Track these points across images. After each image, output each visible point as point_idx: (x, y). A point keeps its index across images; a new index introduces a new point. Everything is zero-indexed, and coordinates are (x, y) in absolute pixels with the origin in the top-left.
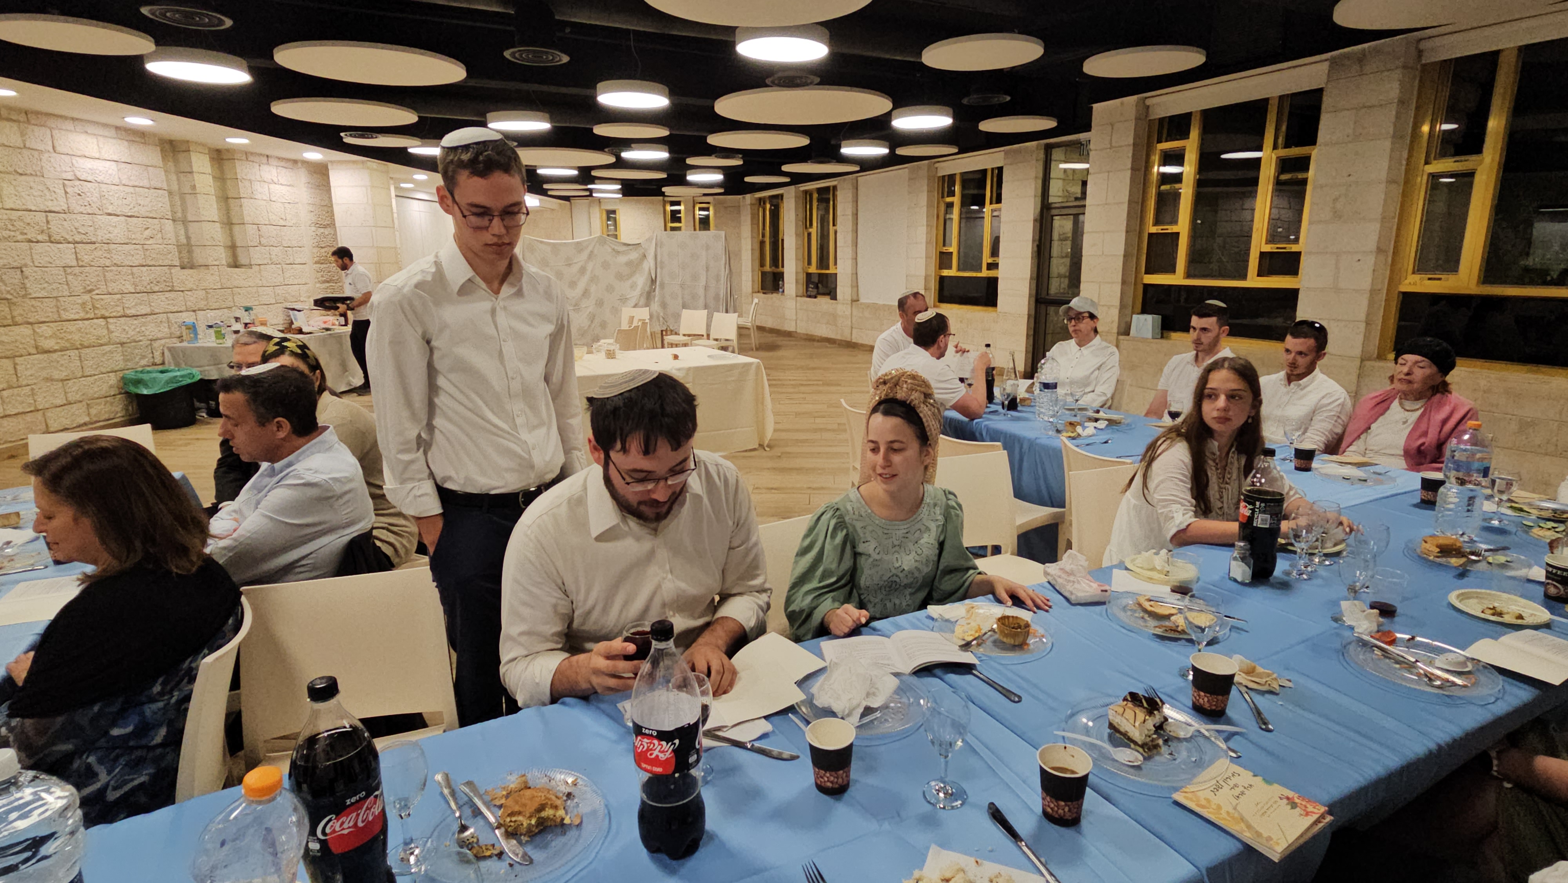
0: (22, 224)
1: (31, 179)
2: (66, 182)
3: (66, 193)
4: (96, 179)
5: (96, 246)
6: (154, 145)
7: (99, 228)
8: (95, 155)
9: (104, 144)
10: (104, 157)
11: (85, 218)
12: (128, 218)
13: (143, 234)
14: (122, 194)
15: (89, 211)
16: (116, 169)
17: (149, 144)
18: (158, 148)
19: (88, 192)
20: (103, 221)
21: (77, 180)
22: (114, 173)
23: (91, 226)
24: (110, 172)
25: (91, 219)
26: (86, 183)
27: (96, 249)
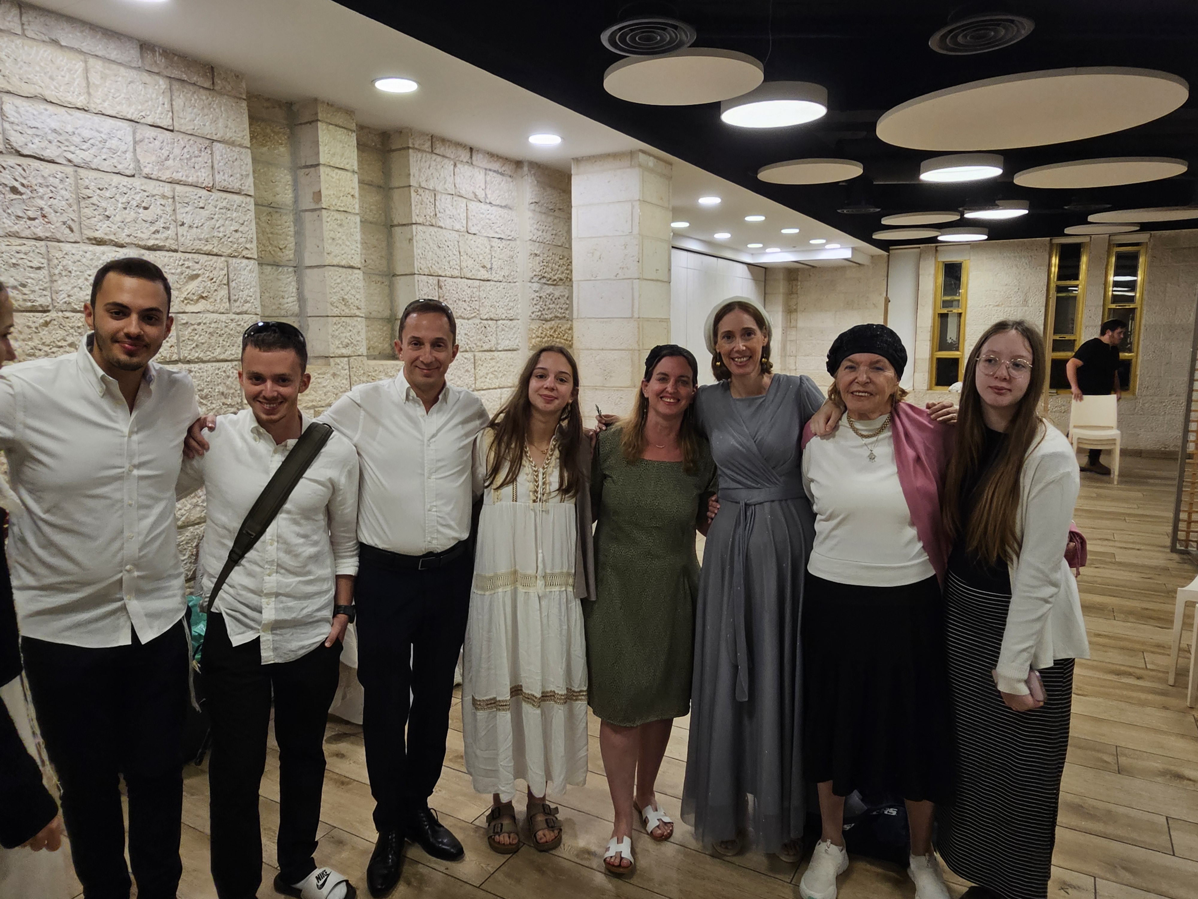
4: (70, 156)
5: (47, 317)
6: (235, 97)
7: (64, 273)
8: (73, 101)
9: (104, 77)
10: (99, 108)
11: (23, 249)
12: (147, 252)
13: (183, 290)
14: (138, 197)
15: (40, 232)
16: (131, 138)
17: (221, 94)
18: (244, 104)
19: (41, 185)
20: (77, 257)
21: (11, 153)
22: (123, 148)
23: (39, 268)
24: (113, 143)
25: (43, 250)
26: (36, 164)
27: (46, 324)
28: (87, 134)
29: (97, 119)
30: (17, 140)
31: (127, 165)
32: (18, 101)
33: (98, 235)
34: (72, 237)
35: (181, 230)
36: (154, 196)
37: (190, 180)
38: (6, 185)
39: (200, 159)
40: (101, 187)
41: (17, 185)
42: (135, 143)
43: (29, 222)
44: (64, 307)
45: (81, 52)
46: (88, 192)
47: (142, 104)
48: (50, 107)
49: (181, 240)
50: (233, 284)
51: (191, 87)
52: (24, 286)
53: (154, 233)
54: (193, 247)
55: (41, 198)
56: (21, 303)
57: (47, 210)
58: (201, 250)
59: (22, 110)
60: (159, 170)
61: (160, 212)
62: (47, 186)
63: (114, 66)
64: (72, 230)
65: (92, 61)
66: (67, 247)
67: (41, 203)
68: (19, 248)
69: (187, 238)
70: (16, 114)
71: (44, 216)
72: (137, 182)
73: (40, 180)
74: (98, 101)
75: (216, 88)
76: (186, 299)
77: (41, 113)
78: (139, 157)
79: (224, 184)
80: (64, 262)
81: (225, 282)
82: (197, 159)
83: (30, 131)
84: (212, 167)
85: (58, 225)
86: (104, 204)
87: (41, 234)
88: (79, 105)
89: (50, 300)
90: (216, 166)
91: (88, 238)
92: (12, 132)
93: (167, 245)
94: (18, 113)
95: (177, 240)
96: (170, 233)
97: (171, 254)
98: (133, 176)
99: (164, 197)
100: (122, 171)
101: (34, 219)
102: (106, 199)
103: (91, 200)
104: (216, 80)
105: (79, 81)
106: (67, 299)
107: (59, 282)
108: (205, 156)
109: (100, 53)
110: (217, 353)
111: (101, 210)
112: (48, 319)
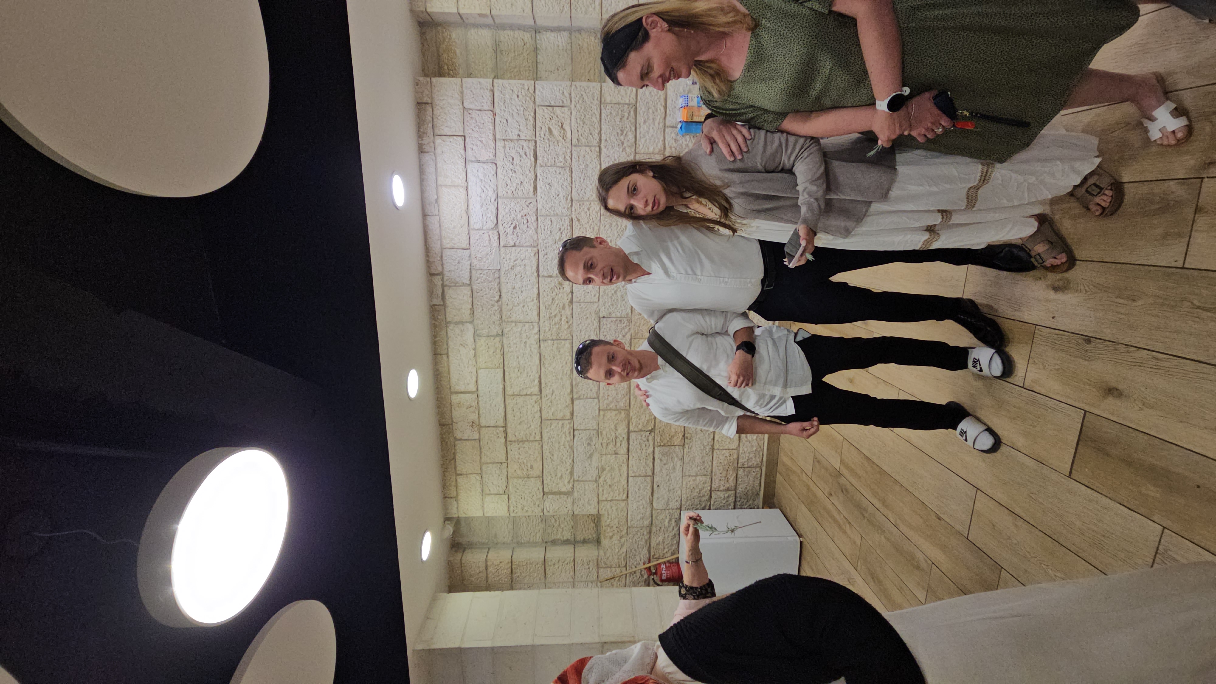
0: (554, 307)
1: (503, 285)
2: (502, 244)
3: (514, 246)
4: (493, 200)
5: (575, 220)
6: (431, 86)
7: (553, 209)
8: (464, 194)
9: (447, 177)
10: (464, 181)
11: (543, 227)
12: (538, 161)
13: (558, 139)
14: (508, 164)
15: (534, 218)
16: (475, 164)
17: (432, 98)
18: (434, 80)
19: (510, 216)
20: (544, 201)
21: (497, 228)
22: (482, 169)
23: (551, 221)
24: (480, 175)
25: (542, 218)
26: (500, 217)
27: (578, 220)
28: (479, 190)
29: (470, 183)
30: (491, 225)
31: (491, 167)
32: (472, 222)
33: (532, 190)
34: (534, 203)
35: (523, 137)
36: (505, 154)
37: (492, 128)
39: (477, 119)
40: (506, 185)
41: (512, 226)
42: (477, 162)
43: (529, 223)
44: (570, 210)
46: (510, 193)
47: (455, 156)
48: (471, 207)
49: (528, 138)
50: (553, 104)
51: (435, 120)
52: (560, 229)
53: (526, 155)
54: (532, 130)
55: (516, 216)
56: (569, 231)
57: (522, 214)
58: (533, 125)
59: (475, 221)
60: (490, 148)
61: (514, 151)
62: (510, 213)
63: (438, 170)
64: (531, 203)
65: (440, 183)
66: (540, 207)
67: (519, 216)
69: (527, 133)
70: (478, 224)
71: (525, 216)
72: (499, 163)
73: (508, 216)
74: (460, 181)
75: (429, 101)
76: (563, 138)
77: (475, 212)
78: (485, 160)
79: (489, 103)
80: (548, 208)
81: (551, 108)
82: (478, 121)
83: (485, 218)
84: (480, 110)
85: (529, 209)
86: (515, 185)
87: (535, 218)
88: (465, 192)
89: (566, 218)
90: (479, 108)
91: (534, 195)
92: (487, 226)
93: (532, 148)
94: (477, 223)
95: (529, 141)
96: (525, 144)
97: (538, 145)
98: (496, 165)
99: (504, 147)
100: (495, 172)
101: (527, 220)
102: (511, 182)
103: (514, 191)
104: (424, 101)
105: (452, 191)
106: (566, 209)
107: (557, 211)
108: (474, 114)
109: (434, 177)
110: (596, 120)
111: (518, 186)
112: (576, 219)
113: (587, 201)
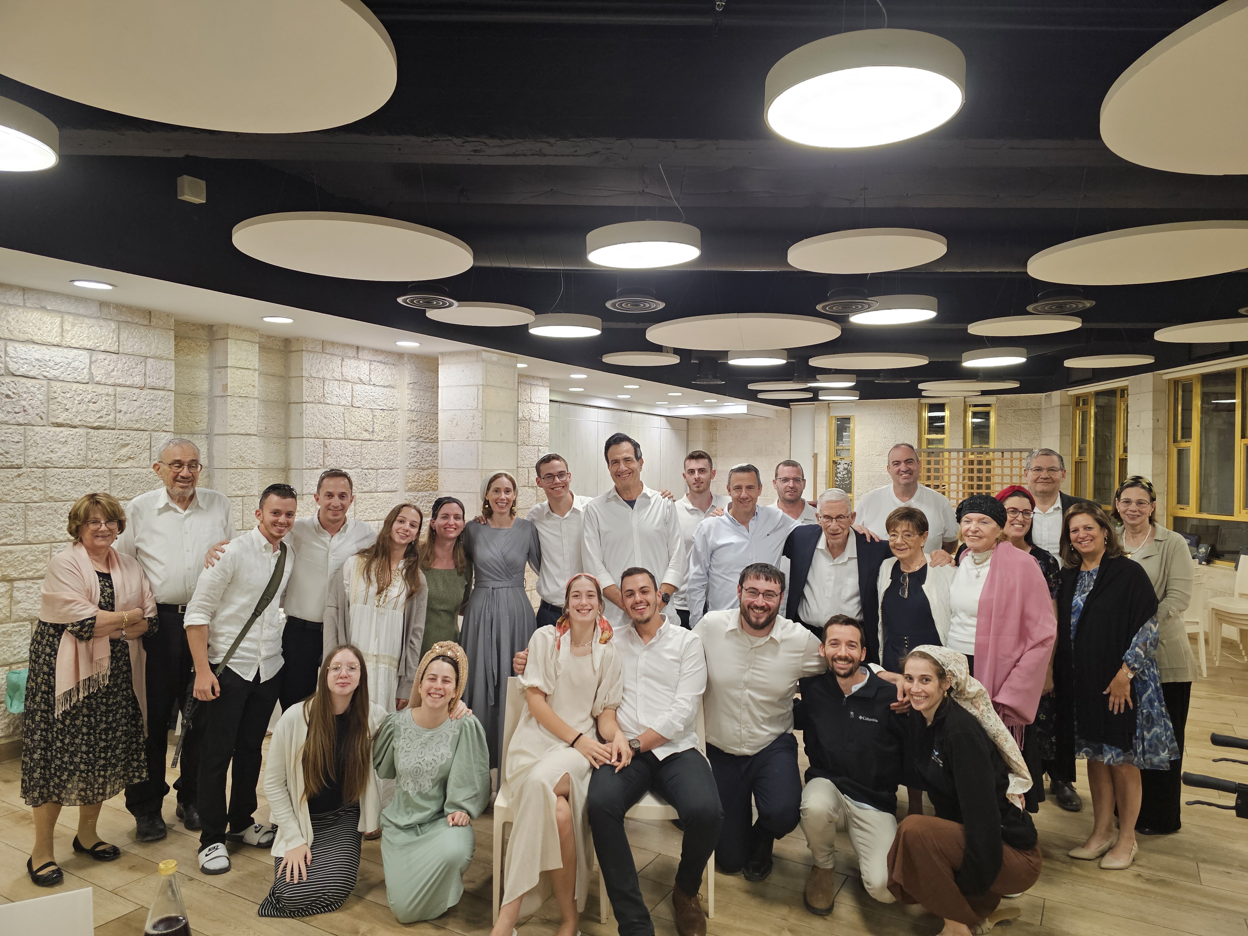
4: (46, 374)
5: (20, 471)
6: (165, 329)
7: (34, 445)
8: (52, 341)
9: (73, 325)
10: (68, 344)
11: (9, 431)
12: (93, 431)
13: (117, 453)
14: (89, 396)
15: (21, 420)
16: (88, 360)
17: (155, 328)
18: (172, 333)
19: (25, 393)
20: (44, 435)
21: (9, 375)
22: (83, 366)
23: (18, 442)
24: (76, 364)
25: (22, 431)
26: (24, 380)
27: (19, 476)
28: (58, 360)
29: (65, 350)
30: (13, 367)
31: (85, 377)
32: (16, 344)
33: (59, 421)
34: (42, 423)
35: (118, 415)
36: (101, 395)
37: (128, 383)
38: (3, 394)
39: (136, 369)
40: (64, 391)
41: (10, 393)
42: (91, 363)
43: (15, 415)
44: (32, 465)
45: (59, 312)
46: (55, 395)
47: (98, 339)
48: (36, 347)
49: (118, 421)
51: (134, 326)
52: (7, 453)
53: (99, 418)
54: (127, 426)
55: (25, 400)
56: (4, 463)
57: (27, 407)
58: (132, 427)
59: (18, 350)
60: (106, 378)
61: (104, 404)
62: (29, 393)
63: (81, 318)
64: (42, 419)
65: (66, 317)
66: (37, 429)
67: (24, 403)
68: (7, 431)
69: (123, 420)
71: (25, 411)
72: (90, 387)
73: (25, 390)
74: (68, 340)
75: (152, 324)
76: (118, 459)
77: (30, 350)
78: (93, 371)
79: (153, 384)
80: (35, 438)
81: (148, 448)
82: (134, 370)
83: (21, 362)
84: (145, 373)
85: (33, 415)
86: (65, 402)
87: (22, 422)
88: (55, 343)
90: (148, 373)
91: (52, 423)
92: (11, 363)
93: (108, 425)
94: (15, 351)
95: (115, 422)
96: (111, 417)
97: (112, 431)
98: (88, 383)
99: (108, 395)
100: (80, 381)
101: (18, 413)
102: (67, 398)
103: (57, 400)
104: (152, 319)
105: (57, 329)
106: (34, 460)
107: (31, 450)
108: (140, 368)
109: (72, 311)
111: (63, 405)
112: (20, 473)
113: (45, 486)
